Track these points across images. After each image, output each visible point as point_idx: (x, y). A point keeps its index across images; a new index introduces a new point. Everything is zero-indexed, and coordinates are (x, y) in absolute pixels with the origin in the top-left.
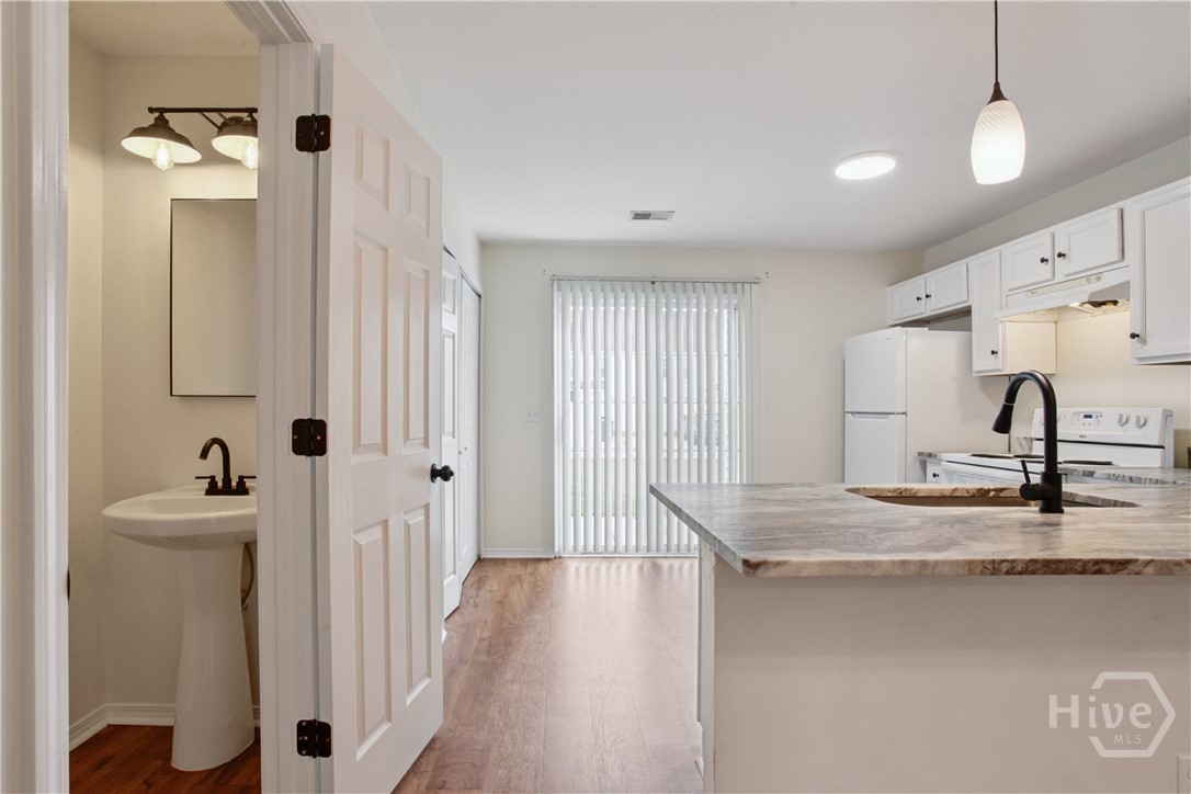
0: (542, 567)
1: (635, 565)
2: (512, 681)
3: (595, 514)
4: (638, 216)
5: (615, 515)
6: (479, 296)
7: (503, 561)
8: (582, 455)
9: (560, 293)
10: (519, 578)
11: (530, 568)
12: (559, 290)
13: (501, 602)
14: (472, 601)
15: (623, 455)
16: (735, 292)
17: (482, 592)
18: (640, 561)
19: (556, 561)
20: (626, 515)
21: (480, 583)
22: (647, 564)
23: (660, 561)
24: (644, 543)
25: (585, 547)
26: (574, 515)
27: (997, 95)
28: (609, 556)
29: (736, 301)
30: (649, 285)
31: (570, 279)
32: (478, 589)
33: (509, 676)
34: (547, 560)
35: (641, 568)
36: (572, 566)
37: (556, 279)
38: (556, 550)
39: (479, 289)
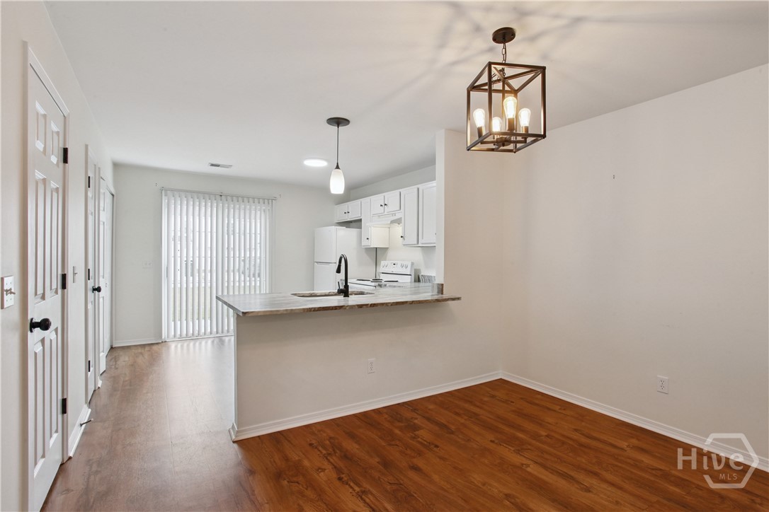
0: (155, 348)
1: (210, 342)
2: (147, 393)
3: (186, 320)
4: (212, 165)
5: (199, 319)
6: (113, 195)
7: (129, 347)
8: (179, 285)
9: (166, 198)
10: (141, 353)
11: (147, 348)
12: (166, 195)
13: (132, 365)
14: (113, 367)
15: (203, 285)
16: (264, 203)
17: (118, 363)
18: (212, 339)
19: (163, 344)
20: (205, 318)
21: (116, 359)
22: (217, 340)
23: (224, 338)
24: (215, 330)
25: (181, 335)
26: (174, 320)
27: (338, 167)
28: (195, 338)
29: (264, 208)
30: (218, 197)
31: (172, 190)
32: (116, 362)
33: (145, 392)
34: (157, 344)
35: (213, 342)
36: (173, 346)
37: (163, 190)
38: (163, 337)
39: (113, 191)
